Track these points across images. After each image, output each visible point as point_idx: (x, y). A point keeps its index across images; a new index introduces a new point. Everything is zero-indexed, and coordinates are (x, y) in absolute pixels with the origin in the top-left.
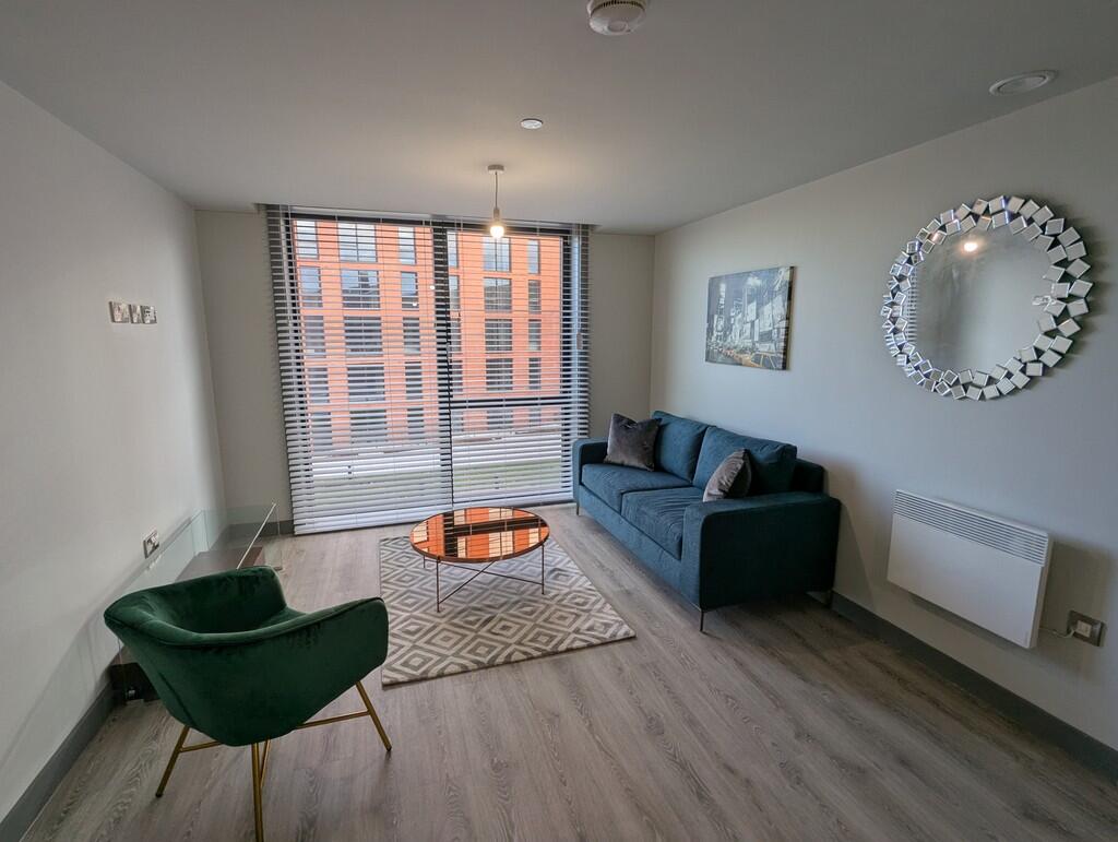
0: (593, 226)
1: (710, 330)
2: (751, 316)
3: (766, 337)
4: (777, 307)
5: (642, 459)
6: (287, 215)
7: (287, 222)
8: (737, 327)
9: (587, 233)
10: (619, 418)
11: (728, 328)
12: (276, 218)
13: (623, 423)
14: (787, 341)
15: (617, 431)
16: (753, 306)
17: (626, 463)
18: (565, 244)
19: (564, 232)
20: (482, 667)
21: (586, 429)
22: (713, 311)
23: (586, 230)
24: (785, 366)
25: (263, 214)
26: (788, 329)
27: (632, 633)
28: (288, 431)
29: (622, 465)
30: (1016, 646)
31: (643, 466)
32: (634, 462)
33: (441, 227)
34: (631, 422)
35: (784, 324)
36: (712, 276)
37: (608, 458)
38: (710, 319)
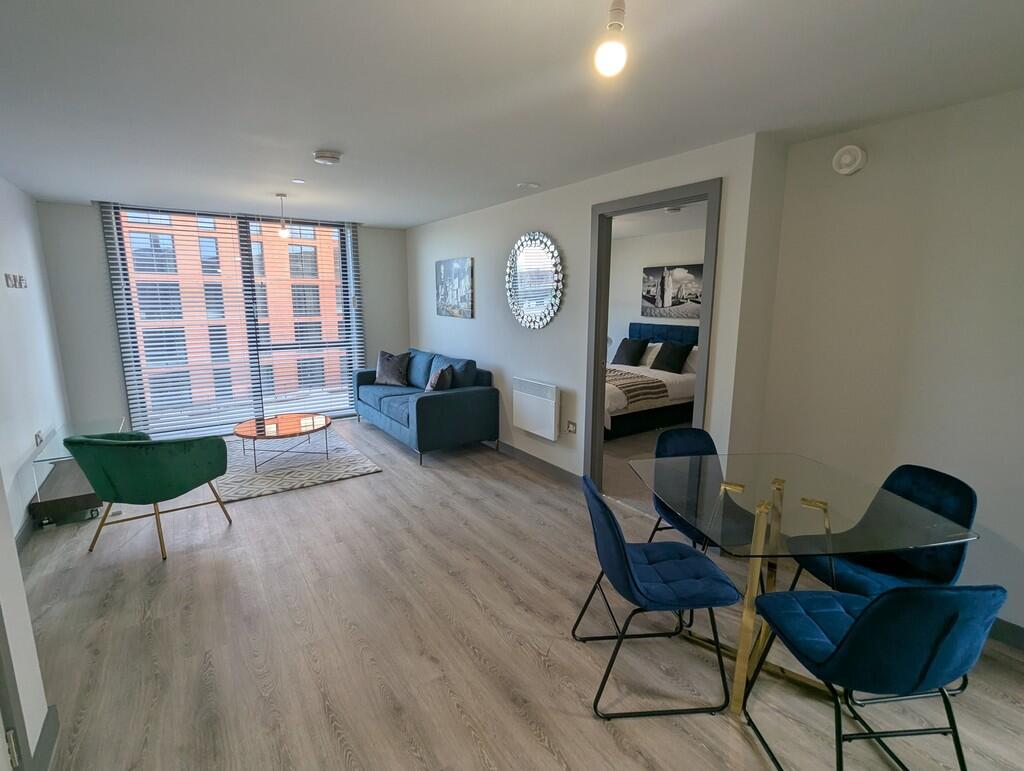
0: (360, 224)
1: (438, 294)
2: (456, 286)
3: (463, 299)
4: (466, 282)
5: (398, 380)
6: (115, 208)
7: (116, 213)
8: (450, 293)
9: (356, 227)
10: (383, 354)
11: (446, 294)
12: (107, 212)
13: (386, 357)
14: (472, 301)
15: (382, 361)
16: (457, 280)
17: (389, 382)
18: (342, 235)
19: (340, 226)
20: (285, 490)
21: (364, 361)
22: (439, 283)
23: (355, 226)
24: (472, 316)
25: (97, 206)
26: (472, 294)
27: (379, 469)
28: (126, 369)
29: (386, 385)
30: (548, 440)
31: (399, 384)
32: (394, 382)
33: (244, 221)
34: (391, 356)
35: (470, 291)
36: (438, 260)
37: (377, 381)
38: (437, 288)
